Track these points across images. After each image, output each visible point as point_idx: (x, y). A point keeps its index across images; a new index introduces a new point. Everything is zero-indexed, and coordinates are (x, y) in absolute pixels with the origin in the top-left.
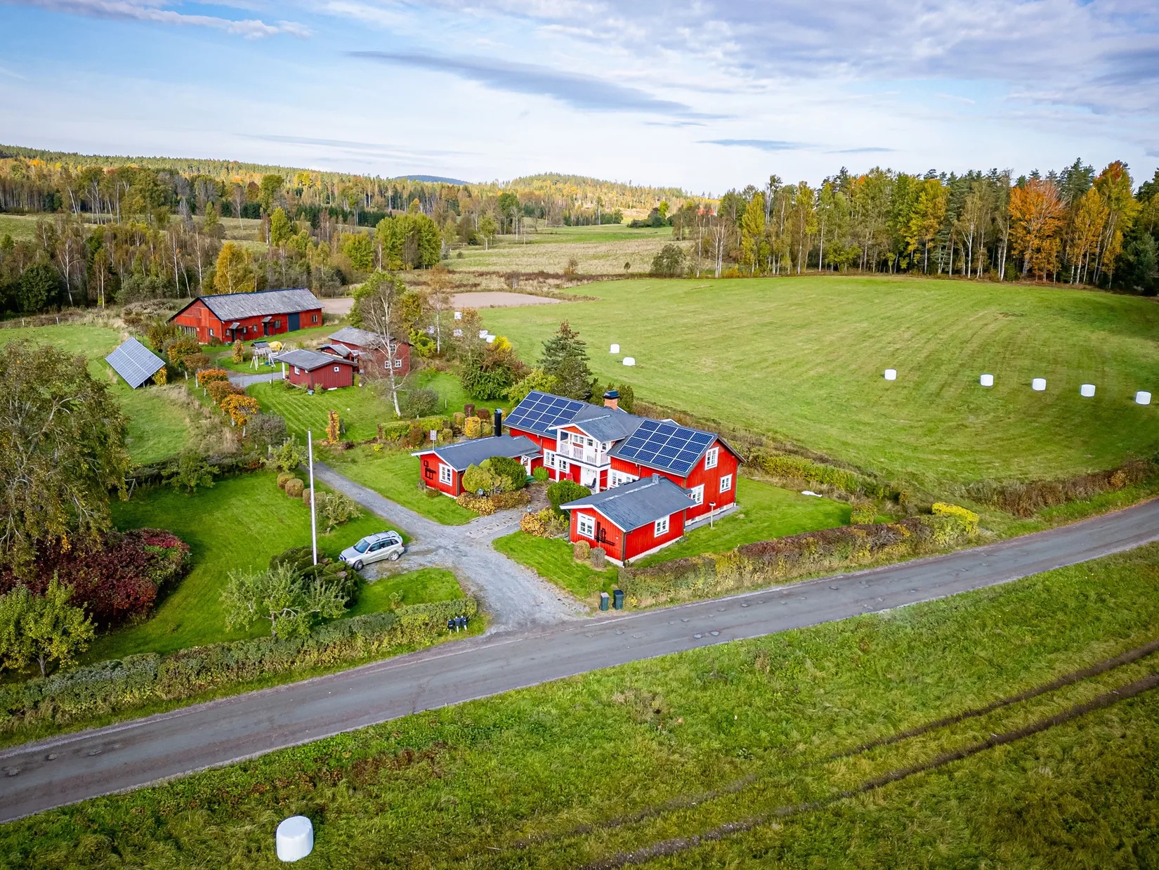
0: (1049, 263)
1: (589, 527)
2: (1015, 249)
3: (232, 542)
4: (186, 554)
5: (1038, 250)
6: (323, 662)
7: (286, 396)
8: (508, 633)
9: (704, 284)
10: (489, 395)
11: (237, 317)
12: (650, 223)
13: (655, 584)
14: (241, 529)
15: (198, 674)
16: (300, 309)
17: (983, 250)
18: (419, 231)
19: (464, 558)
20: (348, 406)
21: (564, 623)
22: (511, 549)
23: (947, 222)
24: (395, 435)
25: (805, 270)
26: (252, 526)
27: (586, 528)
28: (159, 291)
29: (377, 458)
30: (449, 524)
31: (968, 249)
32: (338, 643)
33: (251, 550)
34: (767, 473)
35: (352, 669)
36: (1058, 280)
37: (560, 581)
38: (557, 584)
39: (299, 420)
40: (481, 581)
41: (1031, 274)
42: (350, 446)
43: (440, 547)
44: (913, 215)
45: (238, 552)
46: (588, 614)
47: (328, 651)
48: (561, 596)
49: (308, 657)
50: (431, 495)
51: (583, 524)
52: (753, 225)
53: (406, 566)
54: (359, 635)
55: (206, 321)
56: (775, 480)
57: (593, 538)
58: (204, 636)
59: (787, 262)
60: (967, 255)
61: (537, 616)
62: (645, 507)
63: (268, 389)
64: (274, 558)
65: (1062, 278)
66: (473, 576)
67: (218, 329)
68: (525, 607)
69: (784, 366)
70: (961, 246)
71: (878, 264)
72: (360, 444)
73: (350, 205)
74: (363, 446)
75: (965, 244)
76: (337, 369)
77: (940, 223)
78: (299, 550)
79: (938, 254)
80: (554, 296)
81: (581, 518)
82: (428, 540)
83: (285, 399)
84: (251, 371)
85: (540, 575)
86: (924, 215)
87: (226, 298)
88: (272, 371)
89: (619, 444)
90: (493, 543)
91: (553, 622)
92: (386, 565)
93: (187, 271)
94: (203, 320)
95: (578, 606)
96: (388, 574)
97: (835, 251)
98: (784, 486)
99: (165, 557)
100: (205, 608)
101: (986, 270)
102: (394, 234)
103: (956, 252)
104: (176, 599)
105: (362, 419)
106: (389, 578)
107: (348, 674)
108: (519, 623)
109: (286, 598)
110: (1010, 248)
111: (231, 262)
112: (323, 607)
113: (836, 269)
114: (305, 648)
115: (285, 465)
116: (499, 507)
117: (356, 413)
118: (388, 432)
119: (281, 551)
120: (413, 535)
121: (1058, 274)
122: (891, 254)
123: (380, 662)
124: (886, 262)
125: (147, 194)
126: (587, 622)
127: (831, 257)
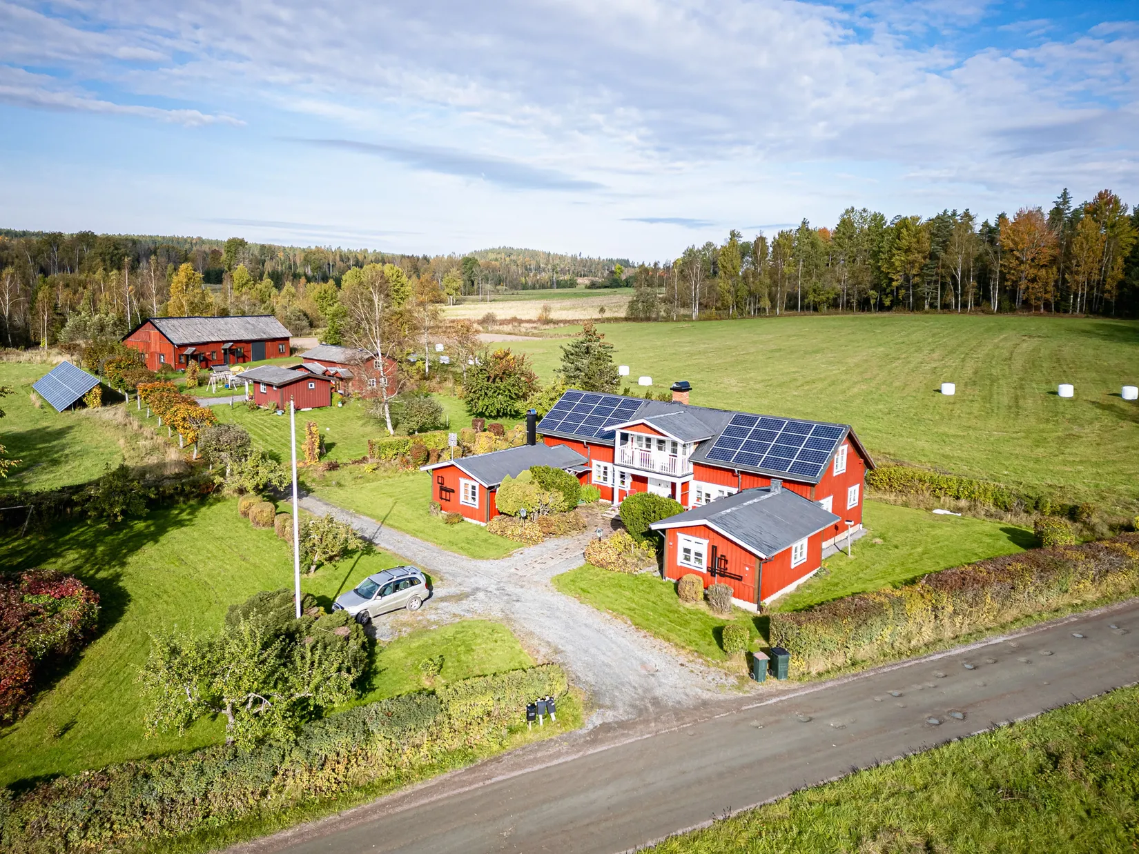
0: (1046, 292)
1: (698, 554)
2: (1007, 281)
3: (170, 589)
4: (91, 607)
5: (1034, 280)
6: (319, 790)
7: (249, 417)
8: (622, 725)
9: (685, 325)
10: (498, 411)
11: (192, 341)
12: (608, 284)
13: (829, 635)
14: (183, 570)
15: (86, 828)
16: (265, 337)
17: (973, 282)
18: (387, 281)
19: (518, 604)
20: (326, 426)
21: (705, 703)
22: (583, 590)
23: (933, 256)
24: (390, 453)
25: (784, 312)
26: (200, 567)
27: (692, 556)
28: (109, 329)
29: (368, 481)
30: (482, 558)
31: (957, 281)
32: (343, 752)
33: (198, 600)
34: (878, 489)
35: (370, 803)
36: (1057, 310)
37: (672, 636)
38: (669, 640)
39: (266, 441)
40: (552, 637)
41: (1027, 306)
42: (333, 467)
43: (478, 589)
44: (895, 251)
45: (177, 604)
46: (739, 688)
47: (328, 770)
48: (682, 660)
49: (290, 781)
50: (448, 521)
51: (687, 551)
52: (729, 266)
53: (433, 617)
54: (379, 736)
55: (156, 345)
56: (892, 497)
57: (704, 571)
58: (109, 747)
59: (766, 303)
60: (956, 289)
61: (659, 692)
62: (776, 522)
63: (227, 411)
64: (233, 609)
65: (1062, 307)
66: (538, 631)
67: (170, 354)
68: (634, 679)
69: (820, 385)
70: (949, 279)
71: (859, 303)
72: (346, 464)
73: (313, 270)
74: (350, 467)
75: (954, 278)
76: (312, 385)
77: (925, 258)
78: (272, 596)
79: (925, 289)
80: (533, 335)
81: (683, 541)
82: (459, 580)
83: (248, 420)
84: (207, 394)
85: (638, 626)
86: (908, 251)
87: (181, 321)
88: (233, 395)
89: (705, 447)
90: (552, 581)
91: (690, 703)
92: (403, 617)
93: (141, 311)
94: (153, 345)
95: (715, 675)
96: (409, 630)
97: (815, 291)
98: (905, 505)
99: (55, 610)
100: (115, 695)
101: (977, 304)
102: (361, 283)
103: (943, 286)
104: (68, 683)
105: (346, 439)
106: (411, 636)
107: (365, 813)
108: (633, 706)
109: (251, 674)
110: (1003, 278)
111: (187, 286)
112: (317, 688)
113: (816, 309)
114: (287, 764)
115: (249, 485)
116: (549, 534)
117: (337, 433)
118: (382, 448)
119: (243, 599)
120: (436, 572)
121: (1057, 304)
122: (873, 292)
123: (419, 786)
124: (867, 301)
125: (107, 257)
126: (741, 702)
127: (811, 297)
